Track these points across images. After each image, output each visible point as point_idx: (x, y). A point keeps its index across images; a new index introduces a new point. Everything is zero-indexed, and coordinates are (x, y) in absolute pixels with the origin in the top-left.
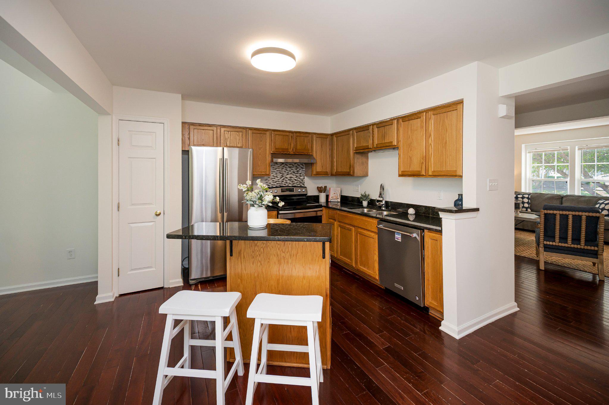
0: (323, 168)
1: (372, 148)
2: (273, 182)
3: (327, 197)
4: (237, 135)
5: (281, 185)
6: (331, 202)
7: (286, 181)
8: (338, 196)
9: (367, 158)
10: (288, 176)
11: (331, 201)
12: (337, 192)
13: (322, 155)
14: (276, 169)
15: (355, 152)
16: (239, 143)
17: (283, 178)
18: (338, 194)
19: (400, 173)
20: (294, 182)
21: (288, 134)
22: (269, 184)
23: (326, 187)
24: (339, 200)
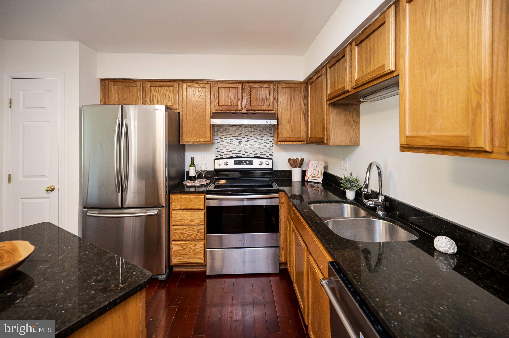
0: (292, 132)
1: (349, 90)
2: (227, 150)
3: (304, 173)
4: (167, 90)
5: (239, 155)
6: (308, 182)
7: (245, 150)
8: (319, 174)
9: (358, 113)
10: (248, 144)
11: (309, 180)
12: (318, 167)
13: (292, 114)
14: (231, 134)
15: (329, 102)
16: (169, 101)
17: (241, 145)
18: (320, 171)
19: (404, 142)
20: (256, 152)
21: (237, 85)
22: (222, 154)
23: (303, 159)
24: (320, 181)
